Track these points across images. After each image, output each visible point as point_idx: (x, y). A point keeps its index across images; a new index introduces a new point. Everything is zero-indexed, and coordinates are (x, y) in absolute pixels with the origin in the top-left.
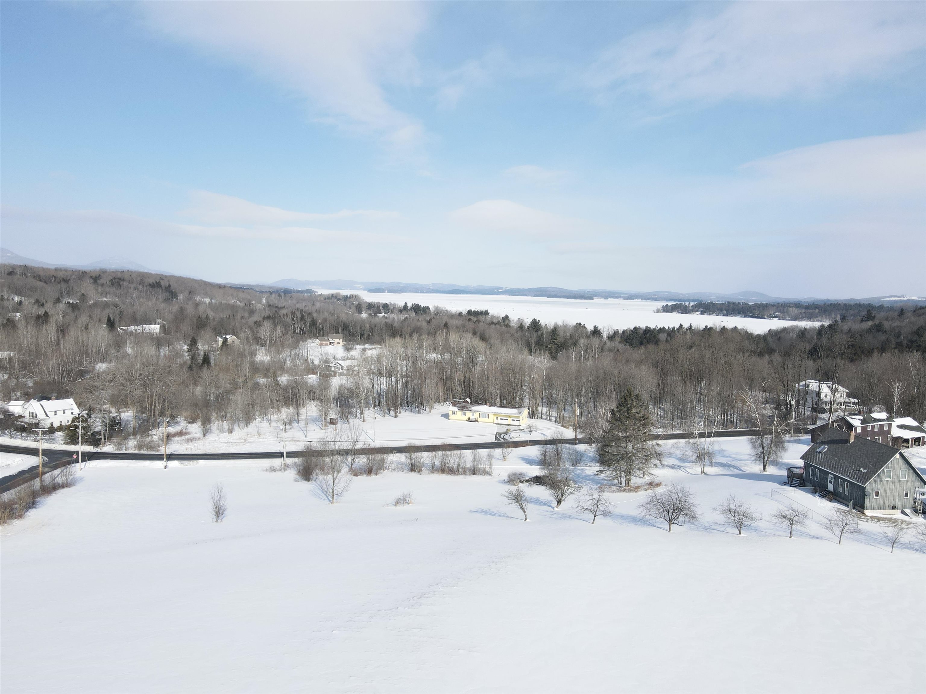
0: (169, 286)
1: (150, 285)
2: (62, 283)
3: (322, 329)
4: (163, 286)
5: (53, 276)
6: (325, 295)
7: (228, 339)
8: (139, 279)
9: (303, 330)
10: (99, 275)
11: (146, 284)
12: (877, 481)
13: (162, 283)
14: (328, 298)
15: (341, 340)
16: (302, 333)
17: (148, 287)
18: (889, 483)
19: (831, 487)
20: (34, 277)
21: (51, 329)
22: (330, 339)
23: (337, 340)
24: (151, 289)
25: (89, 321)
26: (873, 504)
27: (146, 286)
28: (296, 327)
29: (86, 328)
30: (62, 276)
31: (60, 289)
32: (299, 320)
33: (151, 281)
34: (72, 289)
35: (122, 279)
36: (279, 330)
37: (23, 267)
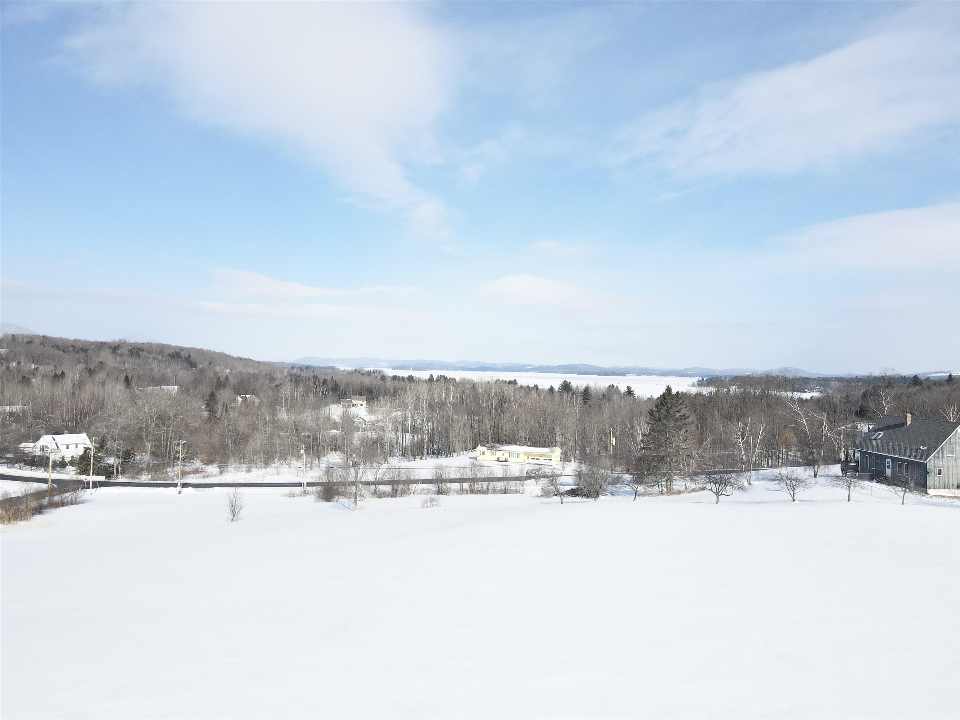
0: (189, 356)
1: (169, 355)
2: (81, 353)
3: (345, 393)
4: (182, 357)
5: (72, 345)
6: (348, 370)
7: (248, 399)
8: (158, 349)
9: (325, 394)
10: (119, 345)
11: (165, 354)
12: (939, 458)
13: (182, 354)
14: (352, 373)
15: (365, 402)
16: (324, 395)
17: (168, 357)
18: (951, 460)
19: (888, 472)
20: (53, 346)
21: (67, 384)
22: (353, 401)
23: (360, 402)
24: (170, 359)
25: (106, 379)
26: (936, 483)
27: (166, 356)
28: (318, 391)
29: (103, 383)
30: (81, 346)
31: (78, 358)
32: (321, 384)
33: (171, 351)
34: (90, 359)
35: (141, 349)
36: (301, 390)
37: (41, 338)
